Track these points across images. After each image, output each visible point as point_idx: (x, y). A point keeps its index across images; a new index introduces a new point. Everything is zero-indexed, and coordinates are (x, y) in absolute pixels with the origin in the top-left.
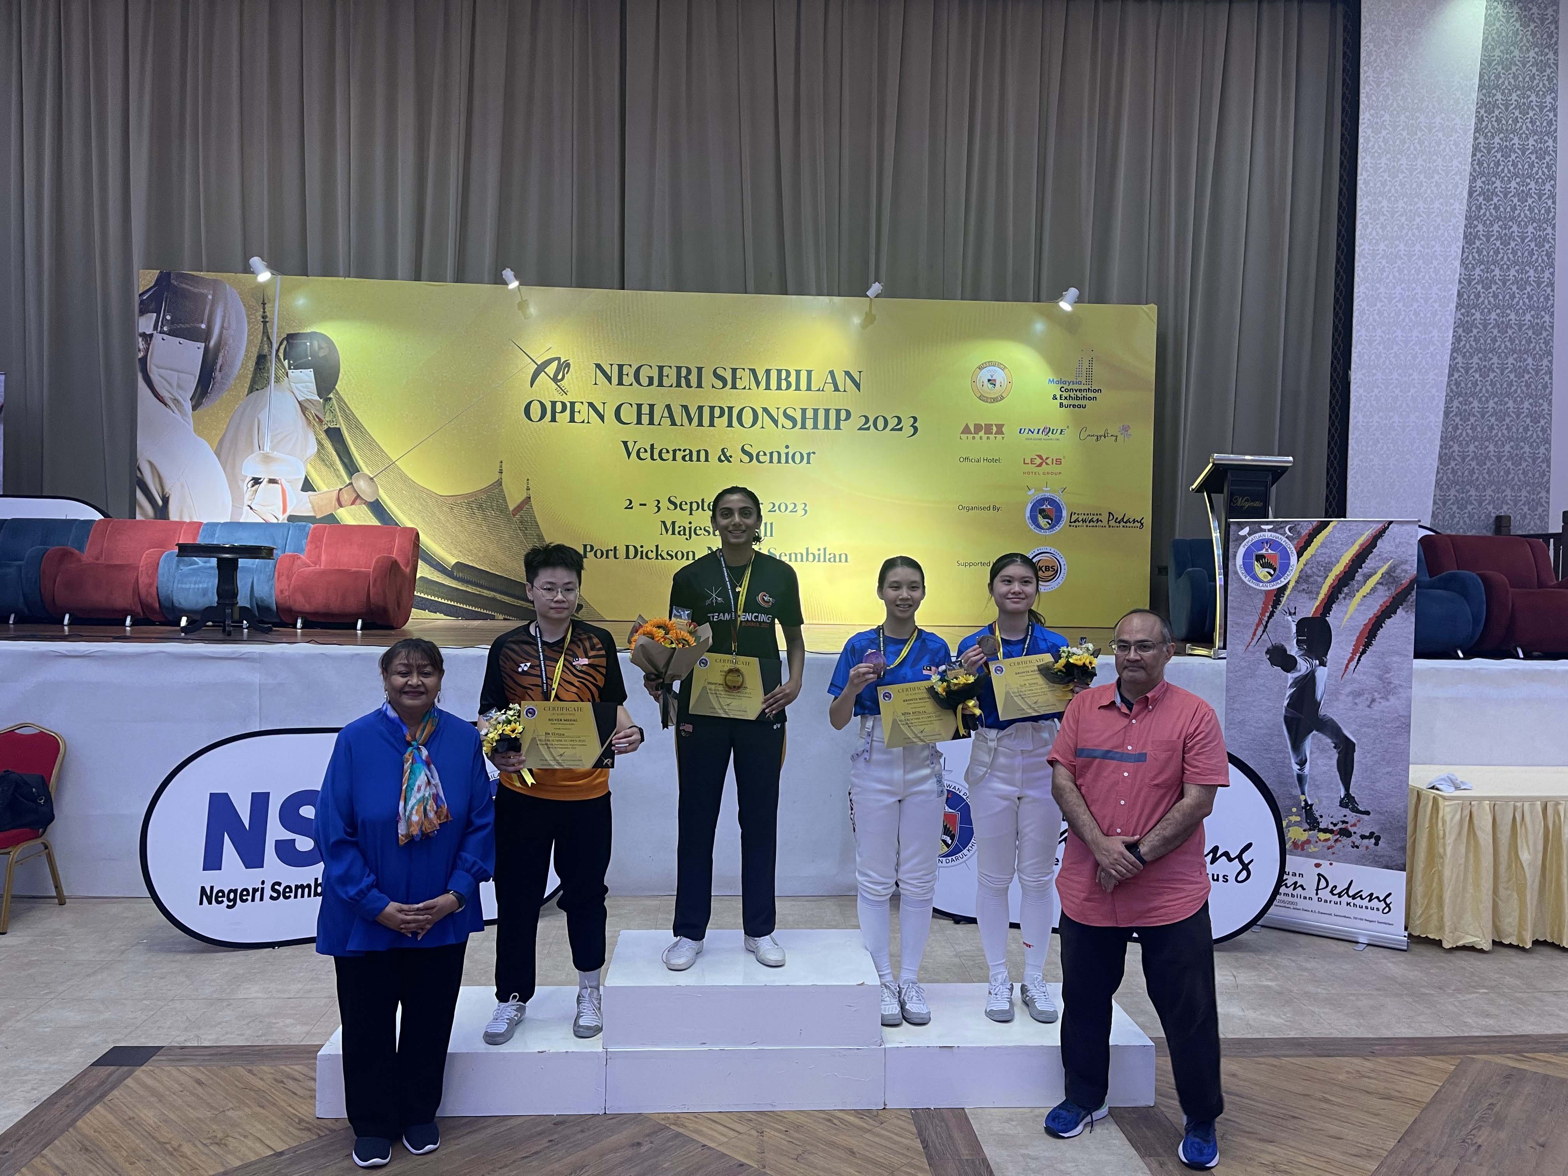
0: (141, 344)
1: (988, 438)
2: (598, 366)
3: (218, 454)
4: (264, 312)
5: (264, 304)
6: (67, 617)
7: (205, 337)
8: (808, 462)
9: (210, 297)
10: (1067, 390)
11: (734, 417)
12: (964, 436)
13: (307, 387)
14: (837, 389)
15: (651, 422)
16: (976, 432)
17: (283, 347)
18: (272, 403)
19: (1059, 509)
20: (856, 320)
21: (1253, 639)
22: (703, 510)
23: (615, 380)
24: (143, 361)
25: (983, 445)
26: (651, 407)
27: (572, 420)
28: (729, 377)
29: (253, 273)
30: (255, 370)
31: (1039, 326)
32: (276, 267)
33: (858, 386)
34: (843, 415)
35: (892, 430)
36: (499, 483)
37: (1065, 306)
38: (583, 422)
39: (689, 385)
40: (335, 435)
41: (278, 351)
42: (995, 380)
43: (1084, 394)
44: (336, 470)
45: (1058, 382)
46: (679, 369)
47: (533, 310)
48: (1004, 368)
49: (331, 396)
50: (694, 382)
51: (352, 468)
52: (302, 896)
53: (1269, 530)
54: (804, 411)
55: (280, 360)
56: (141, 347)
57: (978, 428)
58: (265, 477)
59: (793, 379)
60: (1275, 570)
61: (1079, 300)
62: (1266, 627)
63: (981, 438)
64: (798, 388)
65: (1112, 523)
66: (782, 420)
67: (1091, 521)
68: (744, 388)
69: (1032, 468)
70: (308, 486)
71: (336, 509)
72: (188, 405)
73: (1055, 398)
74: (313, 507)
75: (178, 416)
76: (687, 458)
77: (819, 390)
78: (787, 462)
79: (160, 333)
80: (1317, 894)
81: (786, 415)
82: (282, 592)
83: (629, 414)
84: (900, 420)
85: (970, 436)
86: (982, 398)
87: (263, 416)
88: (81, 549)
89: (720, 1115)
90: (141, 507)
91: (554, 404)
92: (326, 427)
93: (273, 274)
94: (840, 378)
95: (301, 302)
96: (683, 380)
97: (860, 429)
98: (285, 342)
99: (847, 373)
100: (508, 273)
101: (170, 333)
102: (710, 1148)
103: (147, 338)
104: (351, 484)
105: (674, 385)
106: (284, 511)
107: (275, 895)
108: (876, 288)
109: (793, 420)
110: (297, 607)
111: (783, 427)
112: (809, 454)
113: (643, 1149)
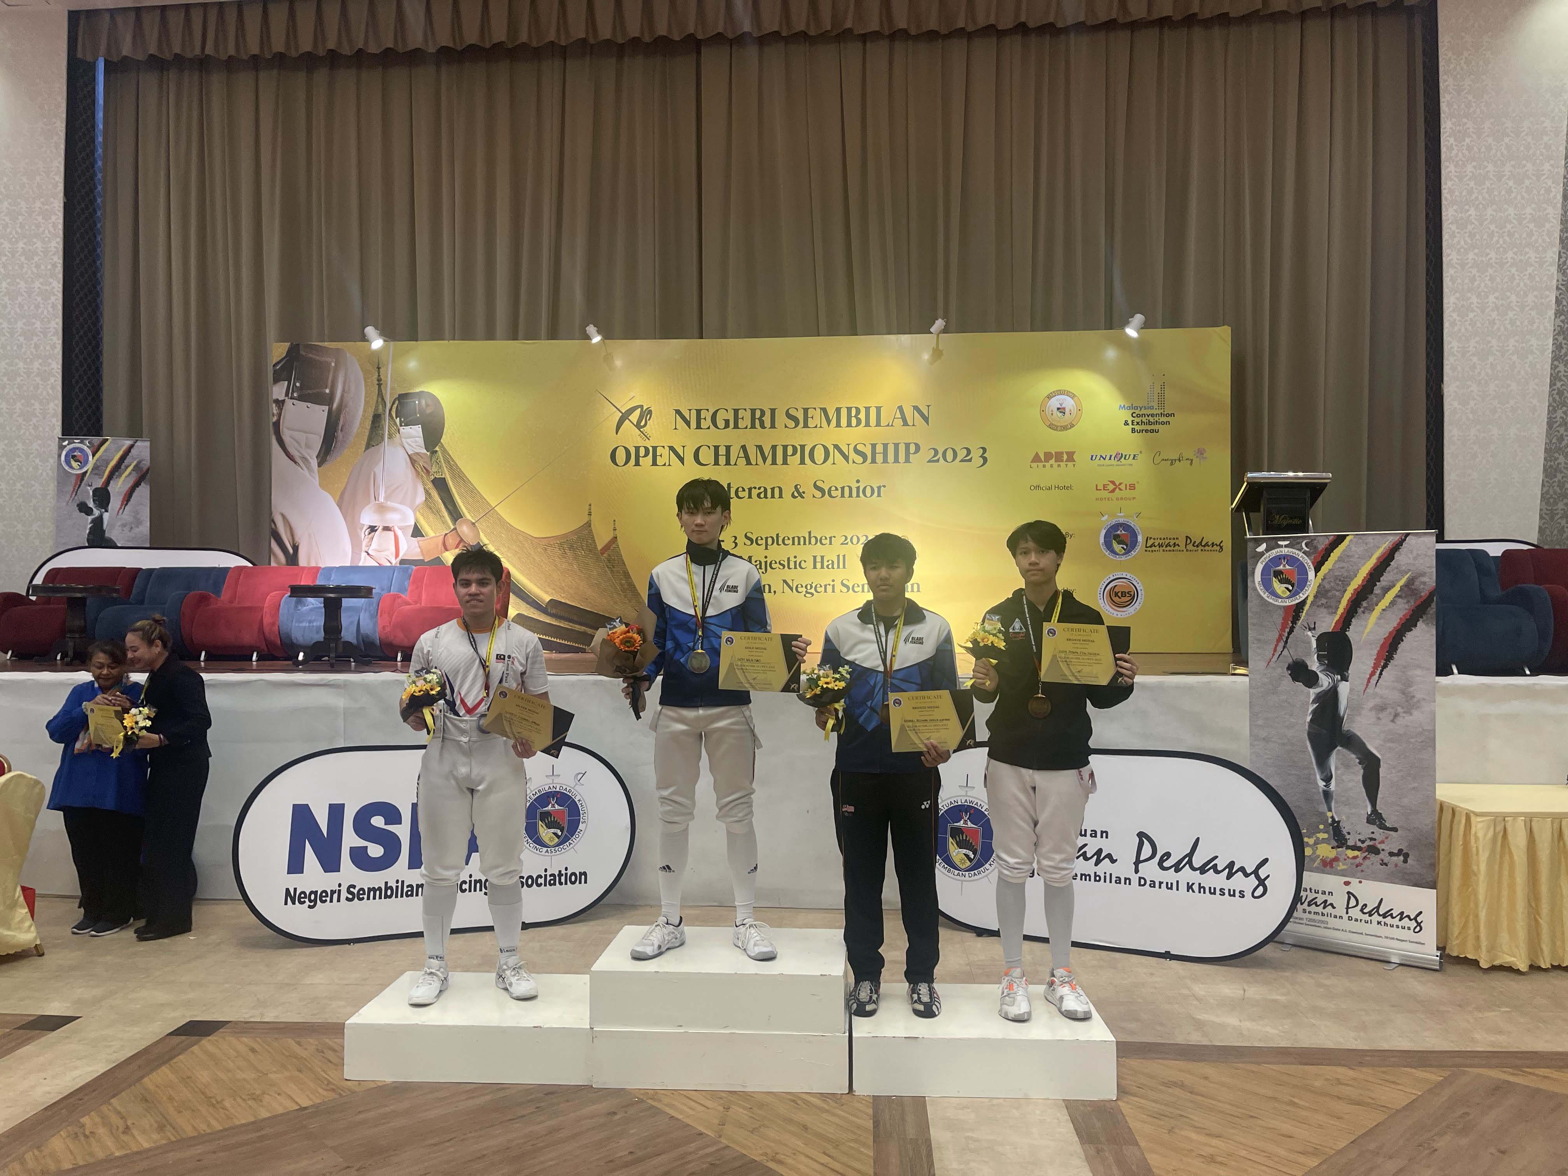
0: (275, 409)
1: (1059, 466)
2: (678, 412)
3: (340, 505)
4: (379, 376)
5: (379, 368)
6: (203, 654)
7: (327, 400)
8: (879, 495)
9: (333, 364)
10: (1138, 416)
11: (805, 454)
12: (1034, 465)
13: (416, 442)
14: (905, 423)
15: (728, 463)
16: (1047, 461)
17: (395, 405)
18: (386, 457)
19: (1134, 535)
20: (926, 356)
21: (1273, 655)
22: (778, 544)
23: (693, 424)
24: (277, 425)
25: (1052, 473)
26: (728, 448)
27: (654, 463)
28: (800, 416)
29: (368, 341)
30: (372, 428)
31: (1111, 353)
32: (388, 334)
33: (926, 419)
34: (912, 448)
35: (962, 461)
36: (588, 524)
37: (1131, 332)
38: (665, 465)
39: (763, 426)
40: (441, 485)
41: (390, 410)
42: (1064, 409)
43: (1156, 419)
44: (442, 517)
45: (1129, 408)
46: (753, 411)
47: (618, 363)
48: (1073, 396)
49: (437, 449)
50: (768, 423)
51: (456, 515)
52: (374, 898)
53: (1286, 546)
54: (874, 446)
55: (392, 418)
56: (275, 412)
57: (1048, 456)
58: (380, 525)
59: (862, 416)
60: (1293, 586)
61: (1146, 325)
62: (1286, 642)
63: (1052, 466)
64: (867, 424)
65: (1190, 547)
66: (852, 456)
67: (1168, 545)
68: (816, 427)
69: (1105, 494)
70: (417, 532)
71: (442, 553)
72: (314, 462)
73: (1126, 423)
74: (422, 551)
75: (306, 472)
76: (762, 495)
77: (888, 425)
78: (858, 496)
79: (291, 398)
80: (1347, 913)
81: (856, 451)
82: (384, 628)
83: (707, 456)
84: (969, 452)
85: (1041, 464)
86: (1052, 426)
87: (378, 469)
88: (218, 592)
89: (694, 1093)
90: (275, 555)
91: (637, 449)
92: (433, 477)
93: (385, 341)
94: (909, 412)
95: (412, 364)
96: (757, 421)
97: (929, 461)
98: (397, 402)
99: (916, 408)
100: (591, 329)
101: (301, 398)
102: (677, 1119)
103: (280, 404)
104: (455, 529)
105: (749, 426)
106: (397, 556)
107: (350, 896)
108: (939, 324)
109: (863, 455)
110: (396, 642)
111: (854, 462)
112: (879, 488)
113: (617, 1117)
